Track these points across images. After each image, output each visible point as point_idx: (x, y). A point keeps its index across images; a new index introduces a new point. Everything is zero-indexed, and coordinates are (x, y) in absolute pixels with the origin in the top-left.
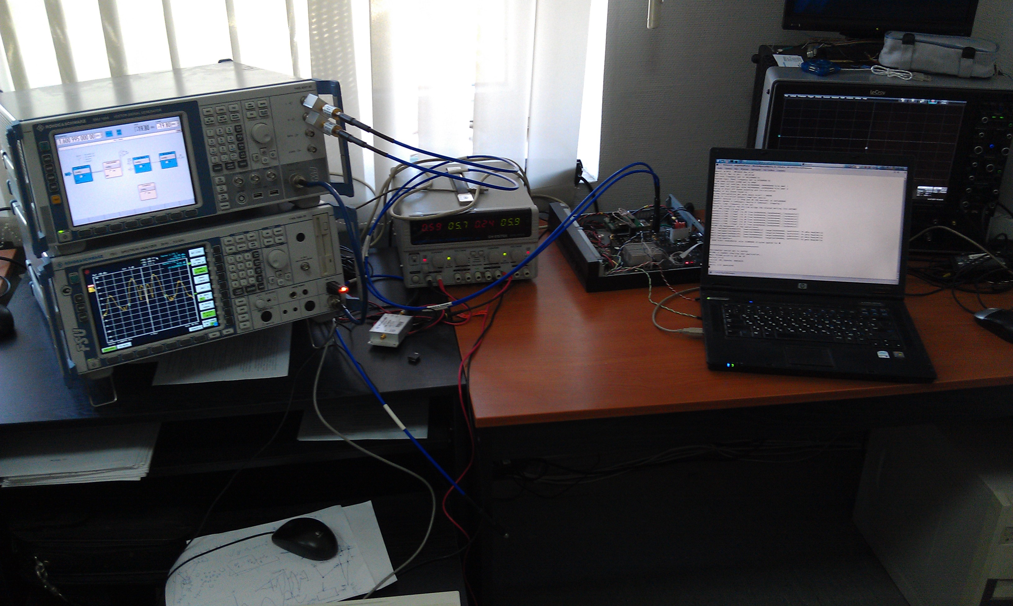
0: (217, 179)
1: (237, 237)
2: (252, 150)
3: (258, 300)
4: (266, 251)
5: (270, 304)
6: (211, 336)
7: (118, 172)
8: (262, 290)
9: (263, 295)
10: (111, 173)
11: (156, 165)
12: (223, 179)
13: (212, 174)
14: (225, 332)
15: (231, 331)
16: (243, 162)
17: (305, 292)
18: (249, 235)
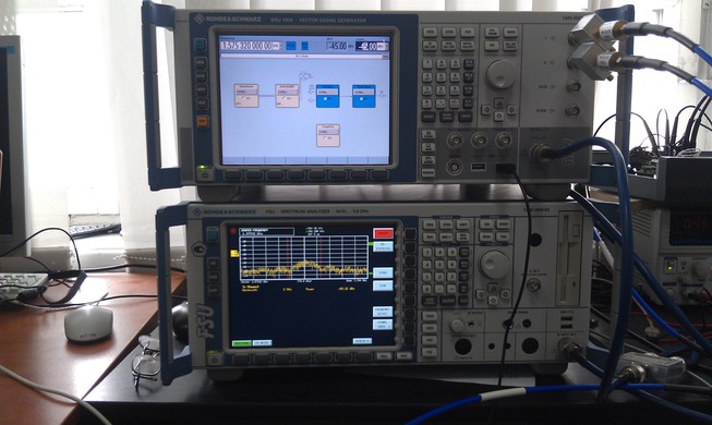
0: (424, 133)
1: (442, 222)
2: (482, 98)
3: (456, 320)
4: (479, 250)
5: (471, 329)
6: (379, 356)
7: (294, 101)
8: (464, 306)
9: (464, 314)
10: (283, 100)
11: (346, 101)
12: (433, 133)
13: (420, 124)
14: (399, 355)
15: (409, 355)
16: (466, 115)
17: (527, 323)
18: (459, 222)
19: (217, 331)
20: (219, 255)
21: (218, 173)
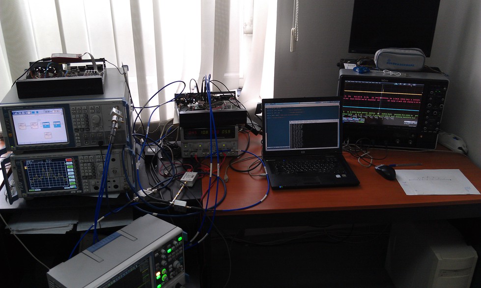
0: (76, 134)
1: (85, 157)
2: (92, 125)
3: (93, 182)
4: (97, 163)
5: (98, 184)
6: (72, 192)
7: (36, 127)
8: (95, 178)
9: (95, 180)
10: (34, 127)
11: (52, 126)
12: (78, 134)
13: (74, 132)
14: (78, 192)
15: (81, 191)
16: (88, 129)
17: (114, 181)
18: (90, 157)
19: (24, 188)
20: (21, 169)
21: (17, 148)
